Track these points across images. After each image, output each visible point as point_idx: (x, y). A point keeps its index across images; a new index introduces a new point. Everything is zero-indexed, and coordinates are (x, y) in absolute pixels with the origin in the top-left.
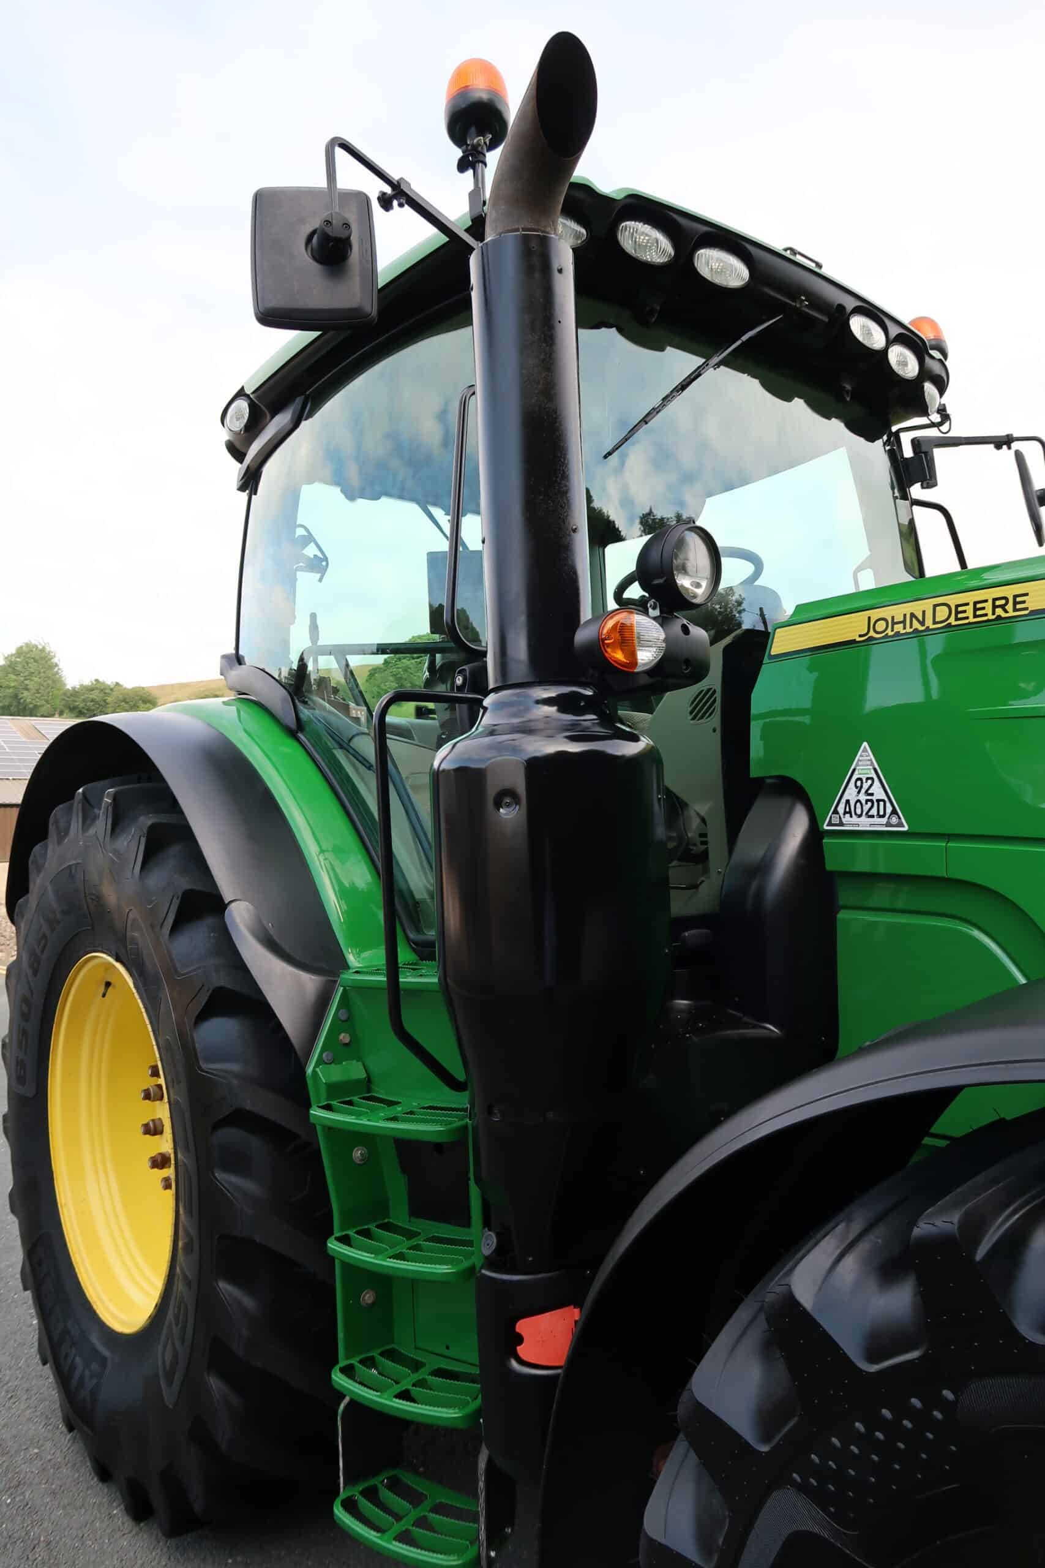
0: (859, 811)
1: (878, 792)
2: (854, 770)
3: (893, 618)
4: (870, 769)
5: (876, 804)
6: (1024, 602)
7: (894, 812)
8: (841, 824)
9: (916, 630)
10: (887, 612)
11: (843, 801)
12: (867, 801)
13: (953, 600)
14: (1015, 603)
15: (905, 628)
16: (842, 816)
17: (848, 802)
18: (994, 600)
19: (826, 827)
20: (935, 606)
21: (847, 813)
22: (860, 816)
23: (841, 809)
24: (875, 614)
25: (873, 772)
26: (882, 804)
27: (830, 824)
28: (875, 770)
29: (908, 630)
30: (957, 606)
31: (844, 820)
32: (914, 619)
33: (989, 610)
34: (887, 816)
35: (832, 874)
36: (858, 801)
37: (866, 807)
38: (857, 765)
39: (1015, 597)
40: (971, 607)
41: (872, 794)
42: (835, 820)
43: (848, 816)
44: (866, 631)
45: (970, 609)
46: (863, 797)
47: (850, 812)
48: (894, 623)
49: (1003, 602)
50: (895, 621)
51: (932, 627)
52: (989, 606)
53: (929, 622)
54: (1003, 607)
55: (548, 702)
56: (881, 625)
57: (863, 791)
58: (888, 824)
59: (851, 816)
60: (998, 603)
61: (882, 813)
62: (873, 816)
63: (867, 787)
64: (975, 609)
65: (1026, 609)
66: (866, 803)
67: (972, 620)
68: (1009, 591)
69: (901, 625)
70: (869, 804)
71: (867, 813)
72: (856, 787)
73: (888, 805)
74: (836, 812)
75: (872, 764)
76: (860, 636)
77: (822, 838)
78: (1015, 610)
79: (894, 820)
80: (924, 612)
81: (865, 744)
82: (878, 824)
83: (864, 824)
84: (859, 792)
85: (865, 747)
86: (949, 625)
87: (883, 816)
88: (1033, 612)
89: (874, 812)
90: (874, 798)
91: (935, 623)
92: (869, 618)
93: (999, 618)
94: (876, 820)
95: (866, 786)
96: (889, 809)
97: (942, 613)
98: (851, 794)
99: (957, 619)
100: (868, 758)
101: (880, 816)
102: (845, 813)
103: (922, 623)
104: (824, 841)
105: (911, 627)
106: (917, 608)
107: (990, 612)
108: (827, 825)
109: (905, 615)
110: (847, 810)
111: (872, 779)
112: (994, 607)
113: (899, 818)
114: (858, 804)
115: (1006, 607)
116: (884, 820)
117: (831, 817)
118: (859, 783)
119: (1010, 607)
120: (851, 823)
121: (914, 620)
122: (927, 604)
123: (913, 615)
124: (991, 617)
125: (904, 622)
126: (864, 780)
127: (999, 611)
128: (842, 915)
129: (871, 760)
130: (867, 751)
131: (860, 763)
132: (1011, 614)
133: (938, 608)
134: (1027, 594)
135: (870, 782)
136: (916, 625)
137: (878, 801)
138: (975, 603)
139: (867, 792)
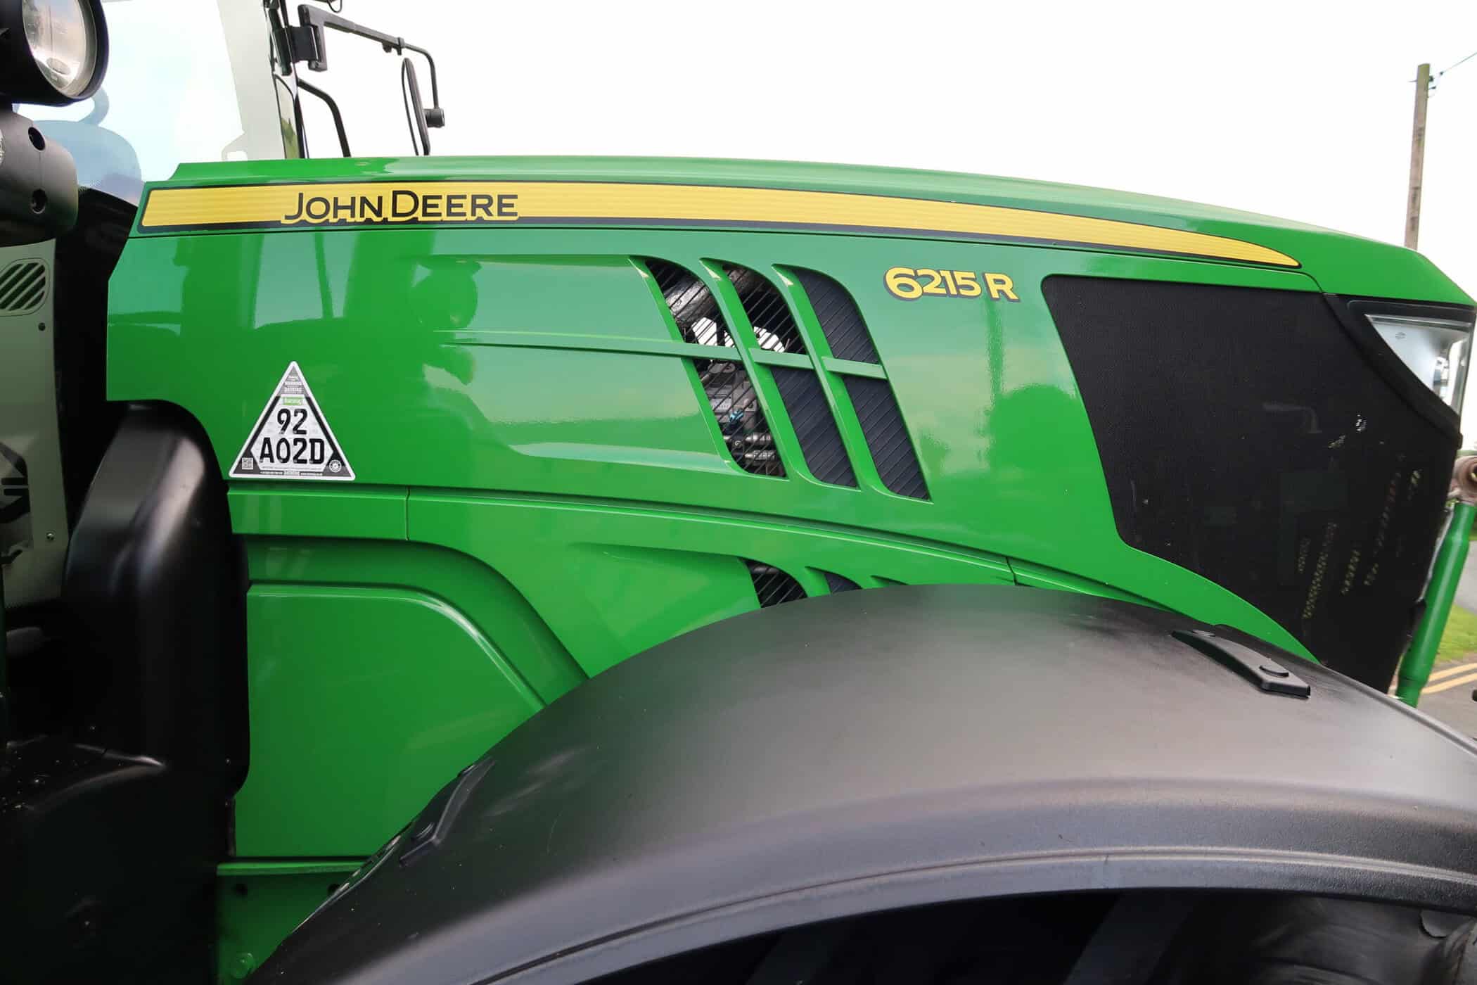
0: (284, 454)
1: (312, 429)
2: (277, 399)
3: (336, 200)
4: (300, 398)
5: (309, 445)
6: (512, 205)
7: (336, 456)
8: (256, 470)
9: (369, 221)
10: (328, 192)
11: (260, 439)
12: (296, 441)
13: (421, 190)
14: (501, 205)
15: (353, 215)
16: (258, 460)
17: (267, 441)
18: (474, 198)
19: (232, 475)
20: (395, 193)
21: (267, 456)
22: (285, 460)
23: (256, 450)
24: (310, 191)
25: (305, 402)
26: (318, 445)
27: (239, 470)
28: (308, 399)
29: (358, 219)
30: (425, 198)
31: (261, 466)
32: (366, 206)
33: (467, 208)
34: (326, 461)
35: (239, 536)
36: (283, 440)
37: (295, 450)
38: (282, 391)
39: (500, 197)
40: (443, 201)
41: (304, 432)
42: (248, 464)
43: (266, 460)
44: (296, 212)
45: (442, 204)
46: (290, 436)
47: (270, 455)
48: (337, 207)
49: (485, 201)
50: (339, 204)
51: (391, 219)
52: (467, 204)
53: (387, 212)
54: (485, 208)
56: (318, 208)
57: (291, 427)
58: (327, 473)
59: (272, 461)
60: (479, 201)
61: (317, 457)
62: (304, 461)
63: (296, 423)
64: (450, 206)
65: (515, 214)
66: (295, 444)
67: (445, 217)
68: (494, 190)
69: (349, 212)
70: (300, 445)
71: (296, 457)
72: (280, 421)
73: (327, 447)
74: (248, 454)
75: (304, 391)
76: (287, 218)
77: (227, 490)
78: (500, 213)
79: (336, 466)
80: (380, 199)
81: (294, 364)
82: (313, 472)
83: (292, 471)
84: (284, 429)
85: (294, 368)
86: (415, 221)
87: (320, 462)
88: (522, 220)
89: (306, 455)
90: (307, 437)
91: (395, 214)
92: (301, 195)
93: (480, 220)
94: (310, 466)
95: (294, 421)
96: (328, 452)
97: (405, 204)
98: (272, 430)
99: (425, 214)
100: (300, 384)
101: (316, 462)
102: (263, 455)
103: (378, 213)
104: (229, 493)
105: (362, 215)
106: (370, 192)
107: (469, 212)
108: (235, 472)
109: (353, 199)
110: (267, 451)
111: (304, 412)
112: (475, 206)
113: (343, 464)
114: (283, 445)
115: (489, 209)
116: (322, 467)
117: (240, 462)
118: (284, 417)
119: (494, 209)
120: (271, 469)
122: (386, 190)
123: (364, 201)
124: (469, 217)
125: (352, 207)
126: (292, 413)
127: (480, 212)
128: (254, 593)
129: (303, 386)
130: (296, 374)
131: (286, 390)
132: (496, 217)
133: (398, 196)
134: (515, 197)
135: (300, 415)
136: (369, 214)
137: (313, 441)
138: (450, 198)
139: (295, 428)
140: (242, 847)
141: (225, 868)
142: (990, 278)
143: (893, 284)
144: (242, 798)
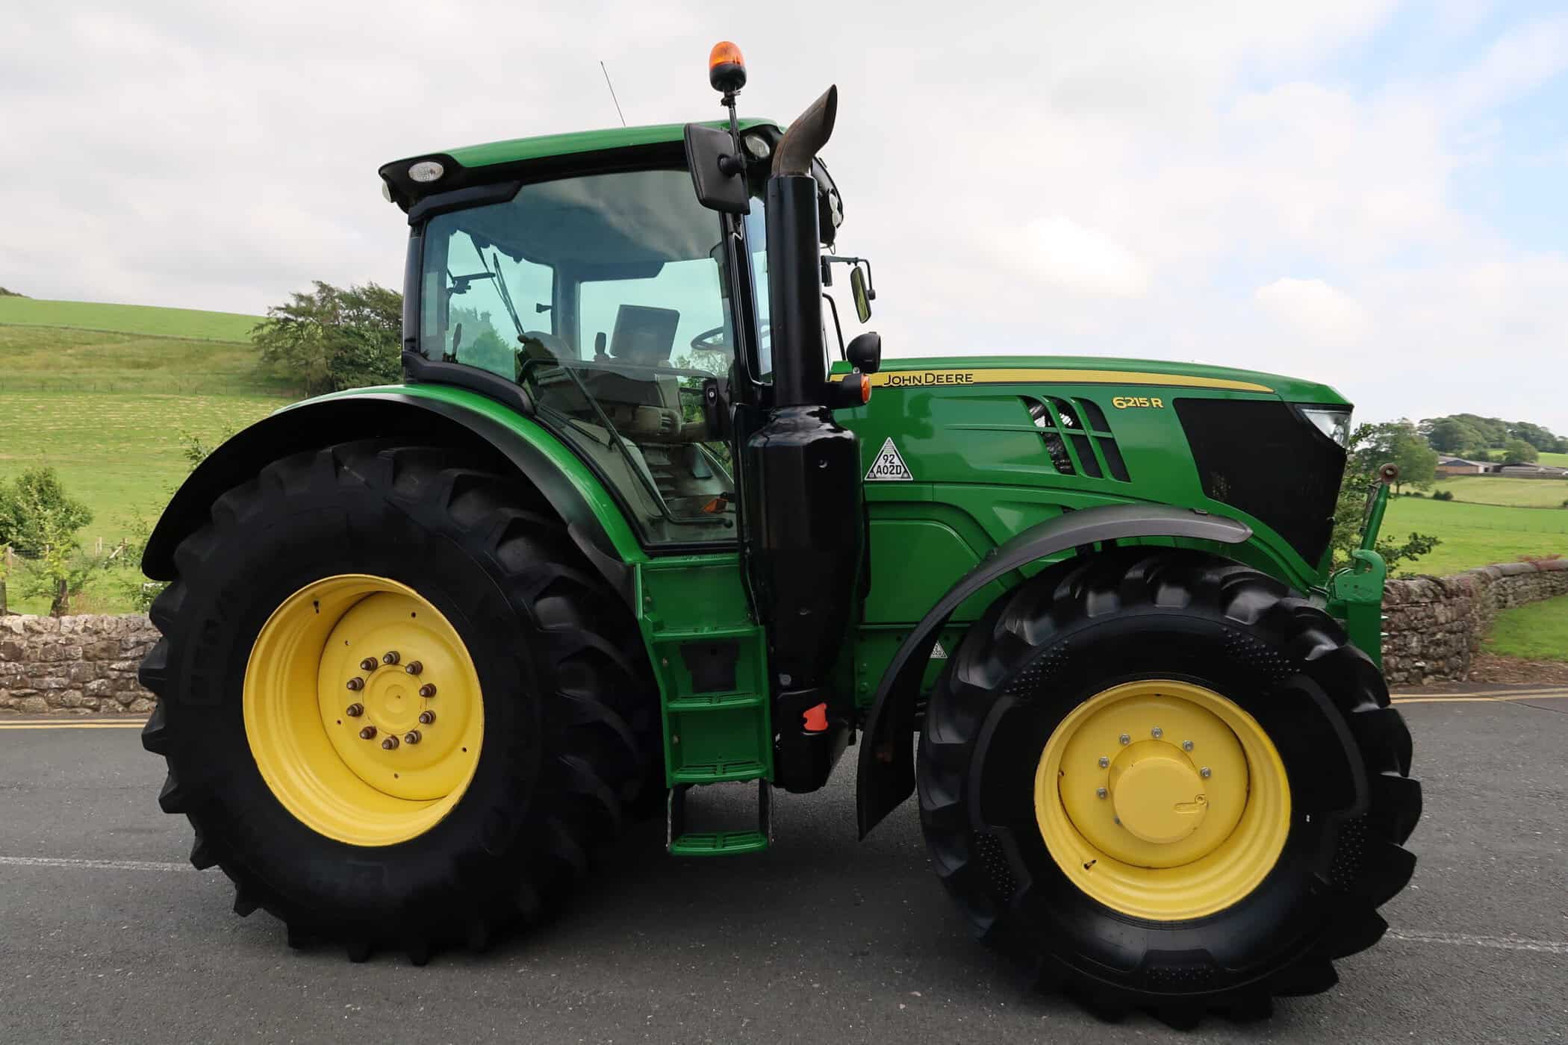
0: (886, 471)
3: (904, 378)
6: (971, 378)
8: (875, 477)
9: (916, 385)
10: (900, 374)
13: (936, 373)
14: (966, 378)
15: (910, 383)
17: (879, 466)
18: (956, 375)
19: (865, 479)
20: (926, 374)
22: (887, 473)
23: (875, 470)
24: (893, 374)
26: (899, 468)
27: (868, 477)
29: (912, 384)
30: (938, 376)
31: (877, 476)
33: (953, 380)
37: (890, 470)
39: (966, 375)
40: (945, 376)
42: (872, 475)
43: (879, 474)
44: (888, 382)
45: (944, 378)
46: (888, 464)
47: (881, 472)
48: (904, 381)
49: (961, 376)
51: (925, 384)
52: (953, 378)
53: (923, 382)
54: (961, 379)
55: (813, 414)
56: (897, 380)
58: (902, 477)
60: (958, 377)
64: (947, 379)
65: (973, 381)
67: (945, 383)
68: (964, 372)
69: (908, 381)
73: (902, 468)
74: (872, 471)
76: (885, 384)
78: (966, 381)
79: (906, 475)
80: (920, 377)
81: (889, 438)
82: (897, 477)
83: (889, 477)
86: (934, 384)
87: (900, 473)
88: (974, 384)
89: (894, 471)
90: (894, 465)
91: (926, 382)
92: (890, 376)
93: (959, 384)
94: (895, 475)
95: (890, 459)
96: (903, 470)
97: (930, 378)
98: (881, 462)
99: (938, 382)
101: (897, 473)
102: (878, 472)
103: (920, 382)
104: (864, 486)
106: (917, 374)
109: (910, 377)
112: (956, 379)
114: (885, 468)
116: (900, 476)
119: (964, 379)
120: (880, 477)
121: (915, 380)
122: (923, 373)
123: (914, 377)
124: (955, 383)
125: (910, 380)
127: (959, 381)
128: (872, 523)
132: (965, 382)
133: (928, 376)
134: (971, 375)
136: (916, 382)
137: (897, 466)
138: (947, 376)
139: (890, 462)
140: (867, 619)
141: (862, 627)
142: (1153, 400)
143: (1116, 404)
144: (867, 600)
